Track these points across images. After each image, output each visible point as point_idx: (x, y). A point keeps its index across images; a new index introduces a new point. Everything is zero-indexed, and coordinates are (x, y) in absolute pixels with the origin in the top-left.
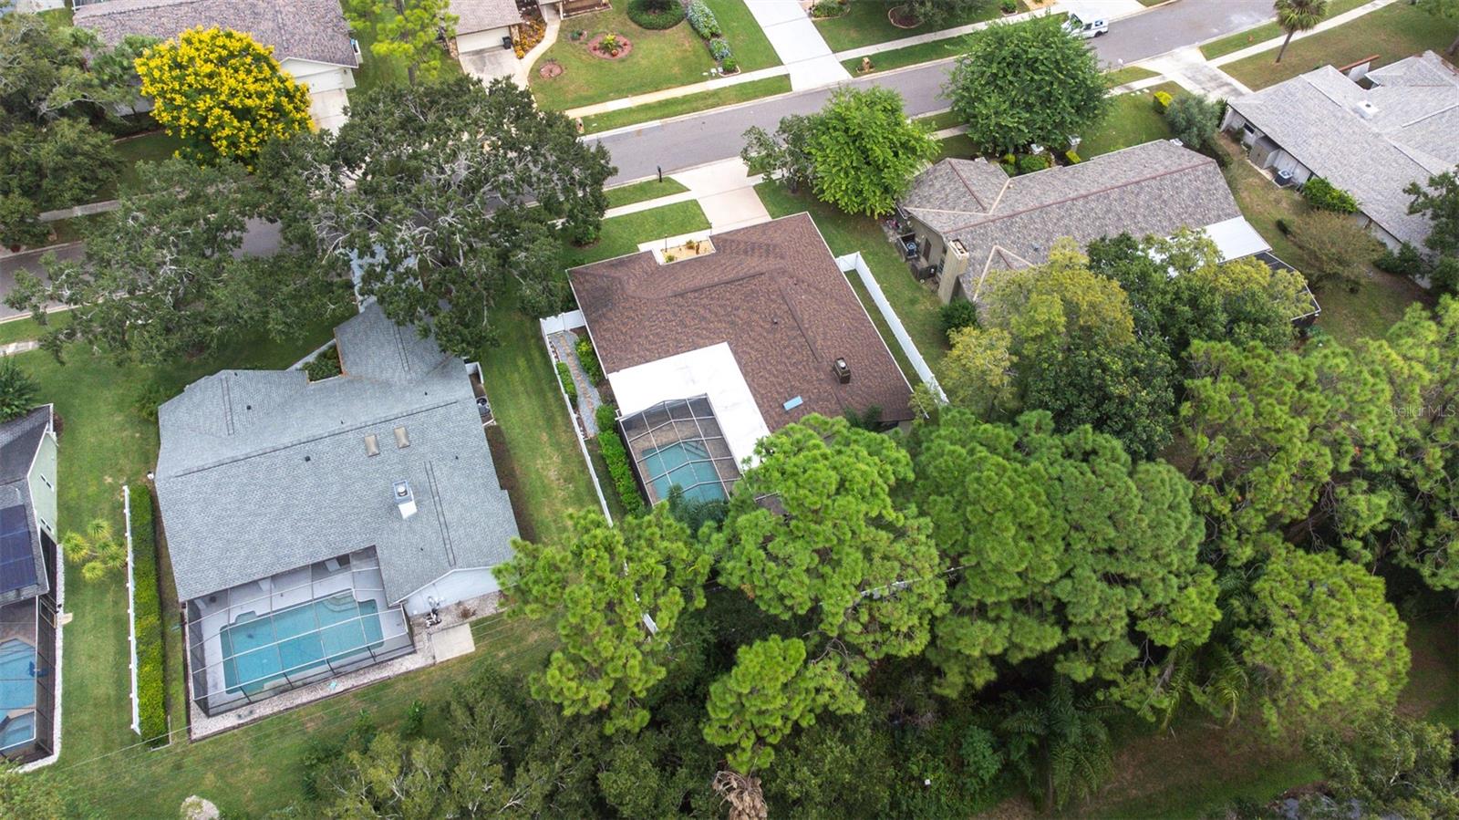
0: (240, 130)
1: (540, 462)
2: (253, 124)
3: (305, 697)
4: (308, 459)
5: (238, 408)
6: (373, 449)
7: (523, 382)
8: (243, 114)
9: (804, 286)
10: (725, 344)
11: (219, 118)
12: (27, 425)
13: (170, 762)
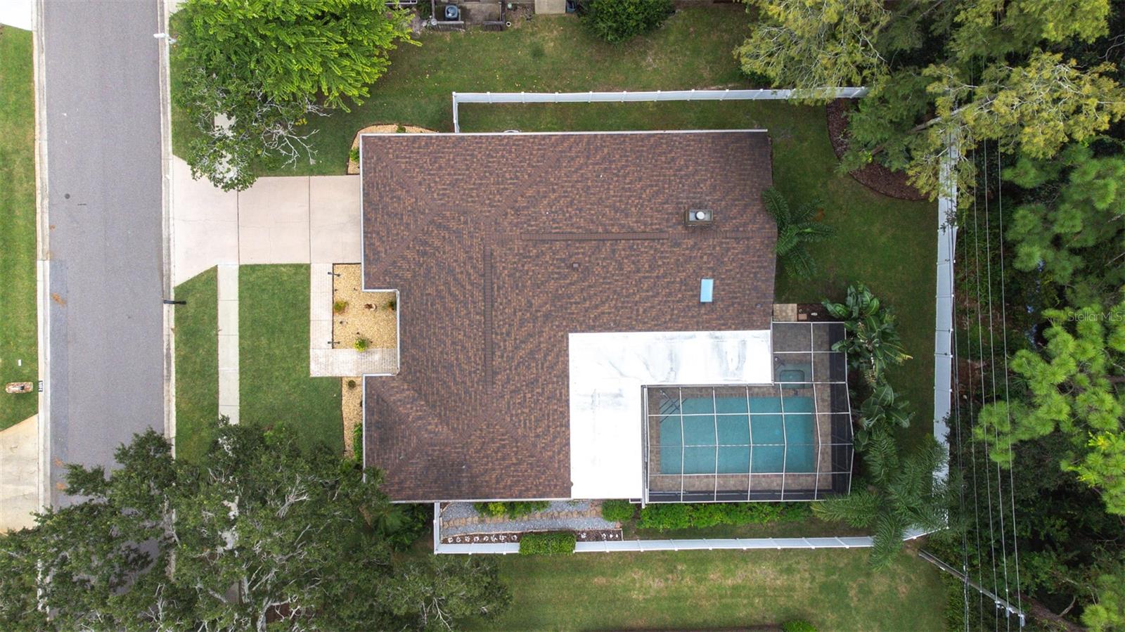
1: (634, 594)
10: (571, 335)
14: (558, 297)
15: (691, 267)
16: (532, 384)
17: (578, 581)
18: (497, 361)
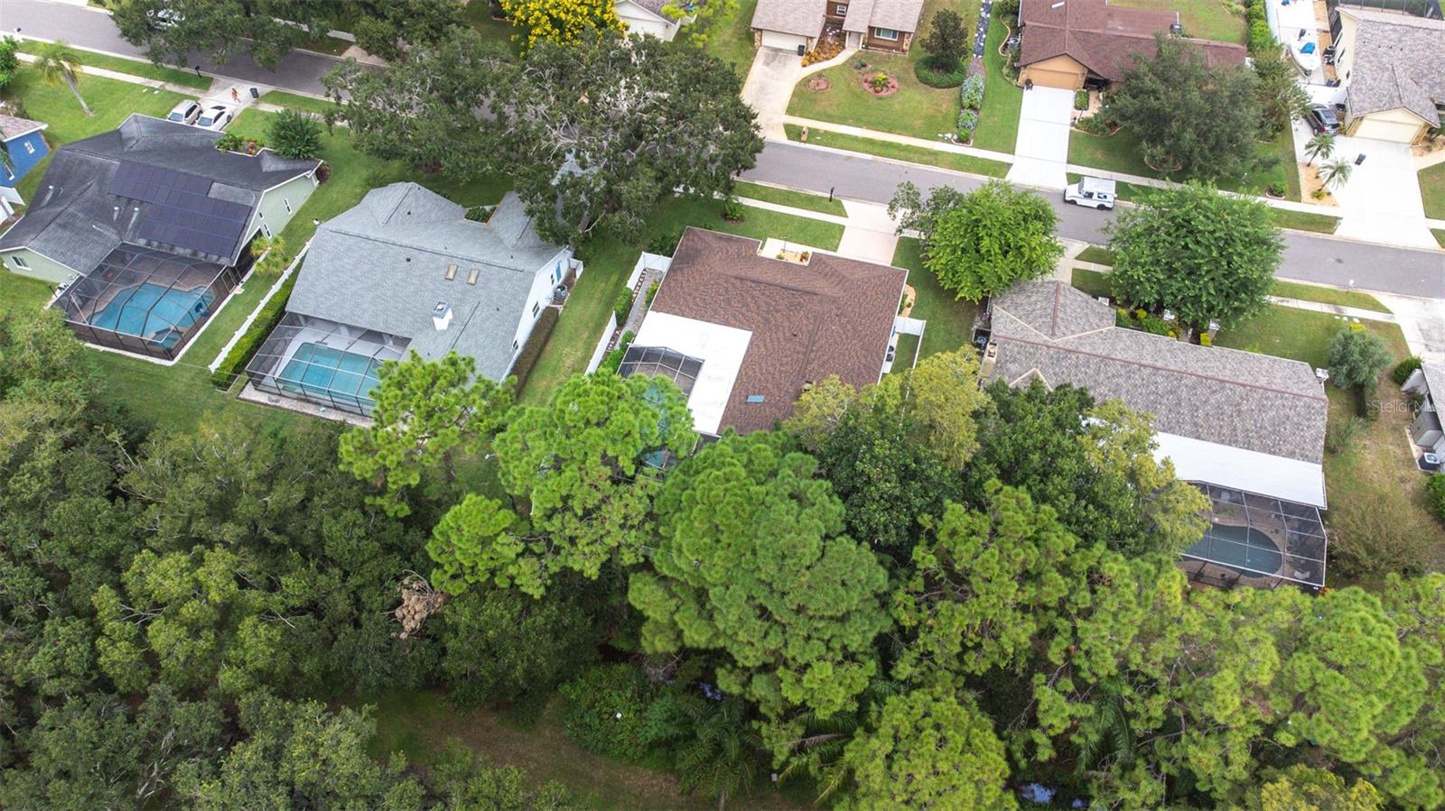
0: (549, 33)
1: (568, 349)
2: (561, 33)
3: (310, 409)
4: (408, 260)
5: (403, 210)
6: (451, 275)
7: (603, 292)
8: (556, 23)
9: (844, 320)
10: (749, 334)
11: (538, 19)
12: (298, 165)
13: (219, 402)
14: (777, 327)
15: (775, 391)
16: (728, 302)
17: (591, 325)
18: (749, 283)
